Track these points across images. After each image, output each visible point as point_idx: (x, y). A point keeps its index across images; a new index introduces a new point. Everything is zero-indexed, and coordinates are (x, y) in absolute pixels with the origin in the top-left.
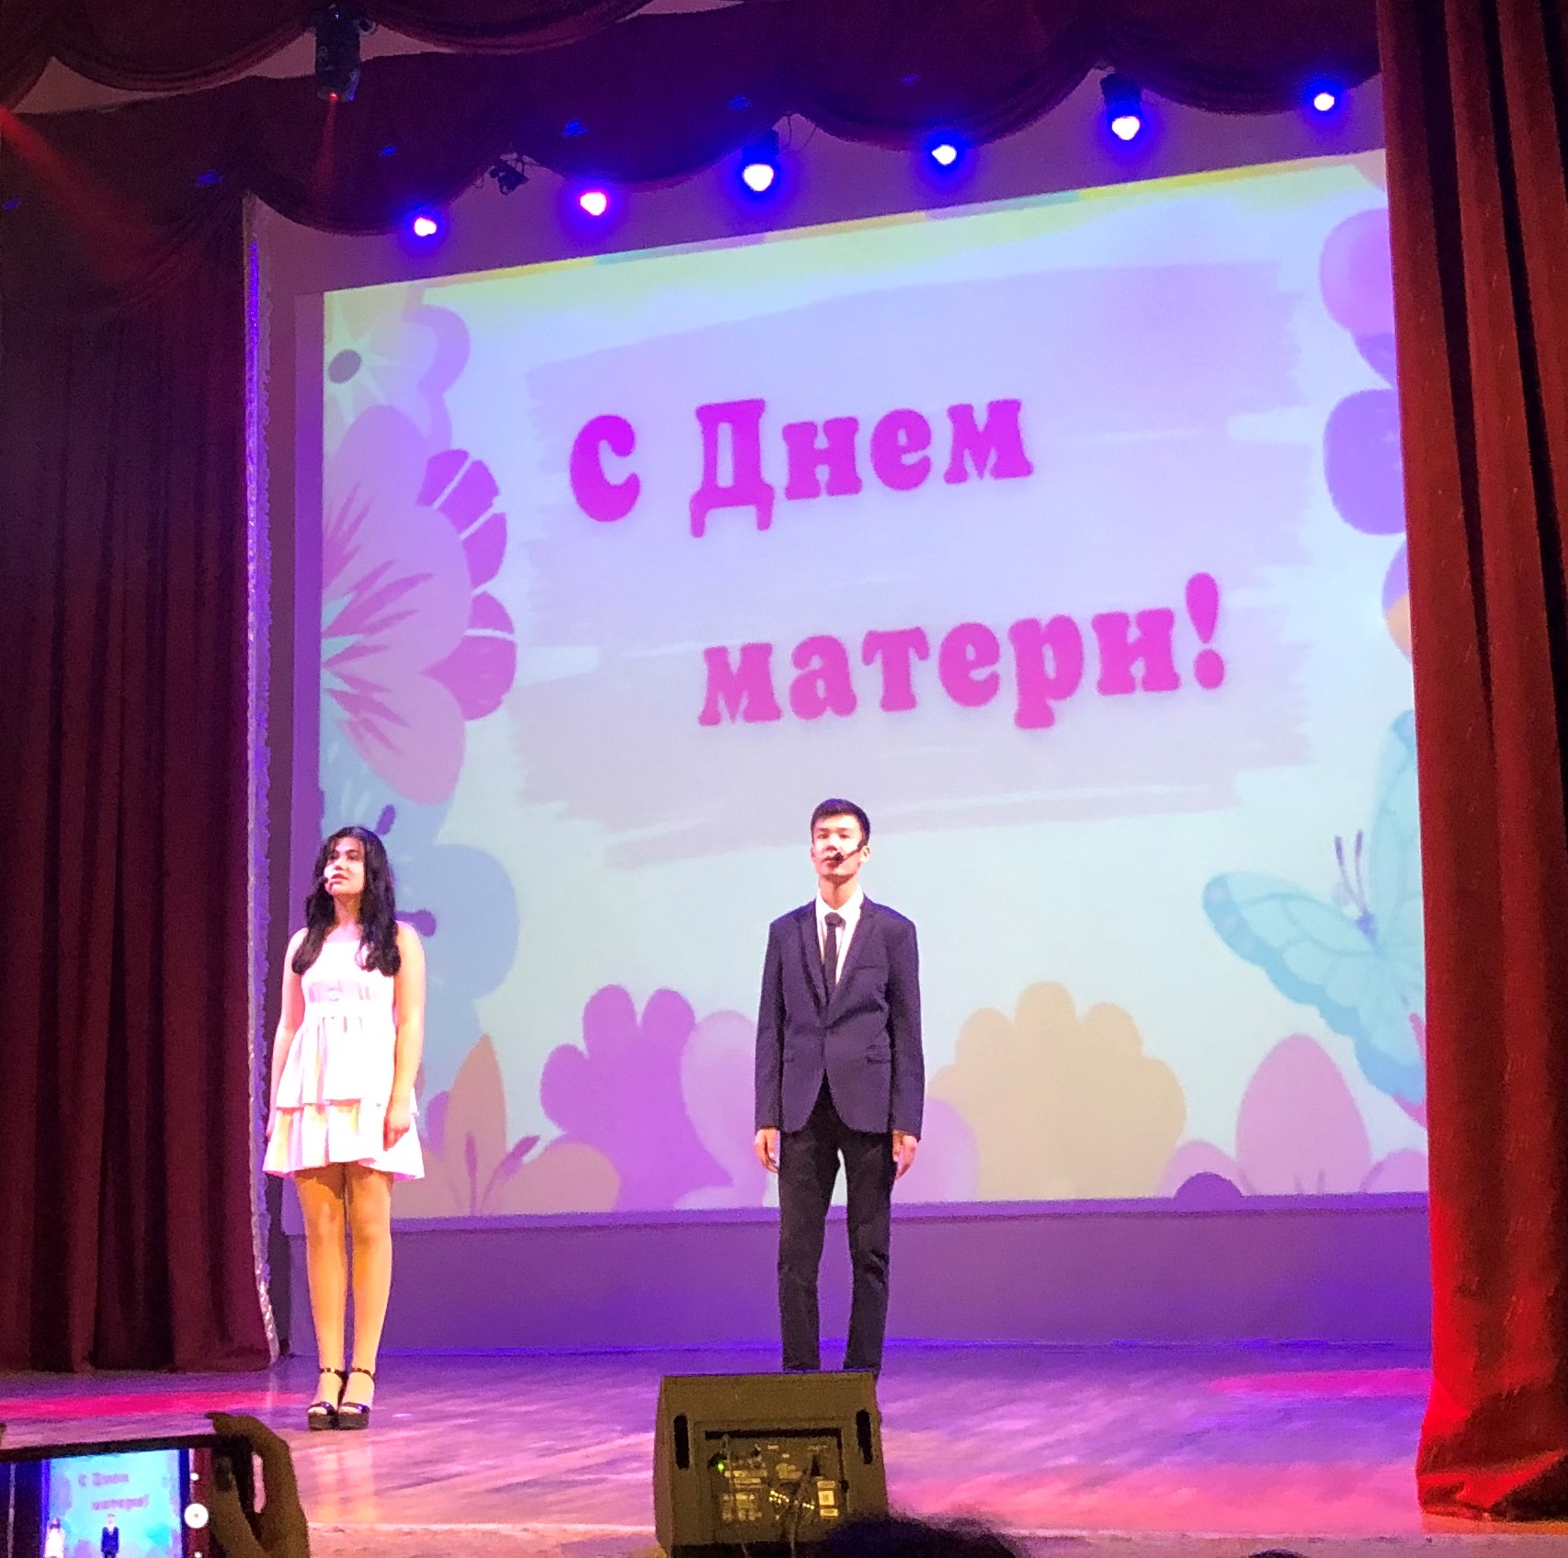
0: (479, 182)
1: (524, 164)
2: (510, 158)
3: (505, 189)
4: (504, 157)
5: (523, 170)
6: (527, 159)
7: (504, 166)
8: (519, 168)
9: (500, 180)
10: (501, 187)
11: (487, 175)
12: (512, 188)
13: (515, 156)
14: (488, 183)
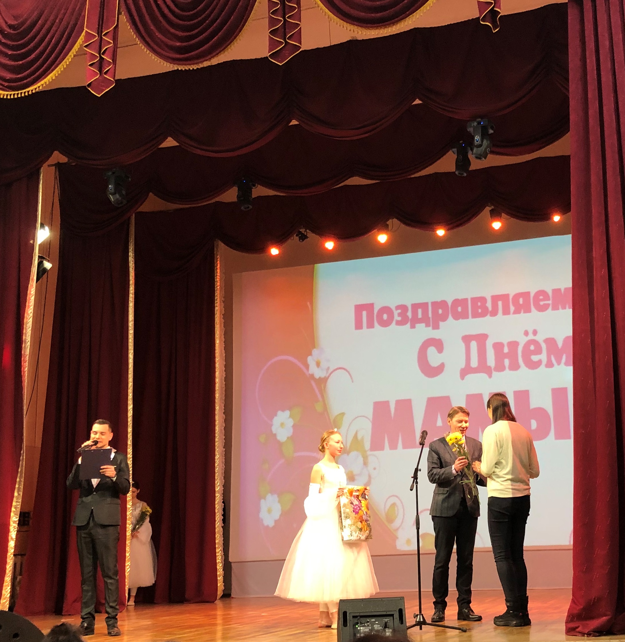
0: (292, 238)
1: (307, 232)
2: (302, 230)
3: (301, 241)
4: (301, 230)
5: (307, 234)
6: (308, 231)
7: (300, 233)
8: (305, 234)
9: (299, 237)
10: (300, 240)
11: (295, 235)
12: (303, 240)
13: (304, 230)
14: (295, 238)
